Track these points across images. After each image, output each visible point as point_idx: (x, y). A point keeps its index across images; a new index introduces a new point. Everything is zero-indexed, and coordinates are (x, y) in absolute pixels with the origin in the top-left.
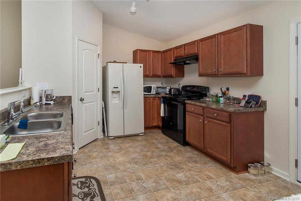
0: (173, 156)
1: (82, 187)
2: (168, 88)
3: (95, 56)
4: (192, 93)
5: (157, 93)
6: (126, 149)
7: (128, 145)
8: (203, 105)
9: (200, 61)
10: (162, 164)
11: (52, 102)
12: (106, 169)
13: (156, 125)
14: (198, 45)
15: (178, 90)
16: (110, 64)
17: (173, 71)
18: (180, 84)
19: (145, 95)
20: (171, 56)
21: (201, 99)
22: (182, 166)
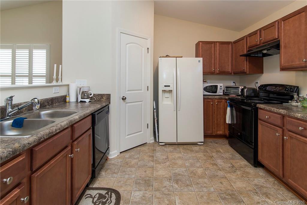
0: (234, 180)
1: (97, 202)
2: (240, 88)
3: (144, 50)
4: (277, 96)
5: (225, 94)
6: (173, 161)
7: (177, 155)
8: (282, 111)
9: (282, 50)
10: (212, 189)
11: (87, 100)
12: (136, 183)
13: (222, 133)
14: (279, 27)
15: (254, 90)
16: (160, 59)
17: (245, 66)
18: (257, 83)
19: (205, 96)
20: (244, 46)
21: (284, 104)
22: (242, 197)
